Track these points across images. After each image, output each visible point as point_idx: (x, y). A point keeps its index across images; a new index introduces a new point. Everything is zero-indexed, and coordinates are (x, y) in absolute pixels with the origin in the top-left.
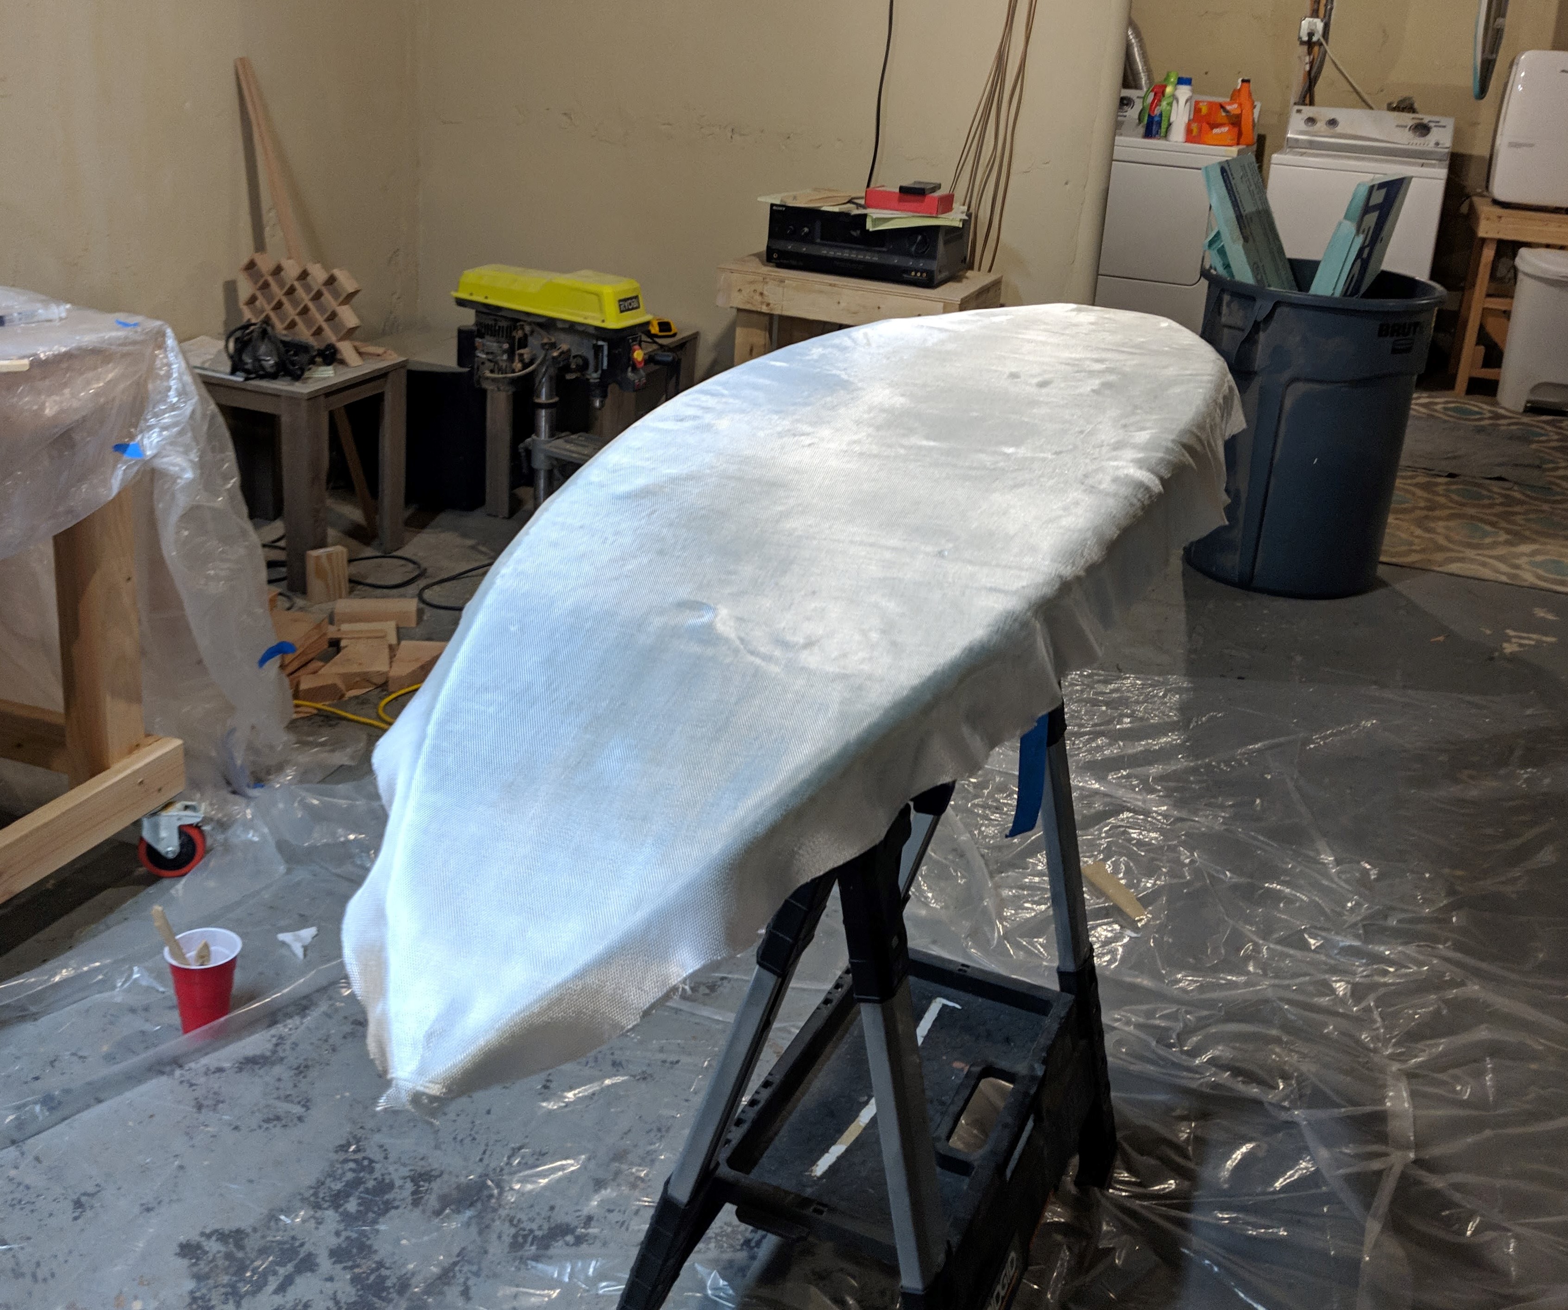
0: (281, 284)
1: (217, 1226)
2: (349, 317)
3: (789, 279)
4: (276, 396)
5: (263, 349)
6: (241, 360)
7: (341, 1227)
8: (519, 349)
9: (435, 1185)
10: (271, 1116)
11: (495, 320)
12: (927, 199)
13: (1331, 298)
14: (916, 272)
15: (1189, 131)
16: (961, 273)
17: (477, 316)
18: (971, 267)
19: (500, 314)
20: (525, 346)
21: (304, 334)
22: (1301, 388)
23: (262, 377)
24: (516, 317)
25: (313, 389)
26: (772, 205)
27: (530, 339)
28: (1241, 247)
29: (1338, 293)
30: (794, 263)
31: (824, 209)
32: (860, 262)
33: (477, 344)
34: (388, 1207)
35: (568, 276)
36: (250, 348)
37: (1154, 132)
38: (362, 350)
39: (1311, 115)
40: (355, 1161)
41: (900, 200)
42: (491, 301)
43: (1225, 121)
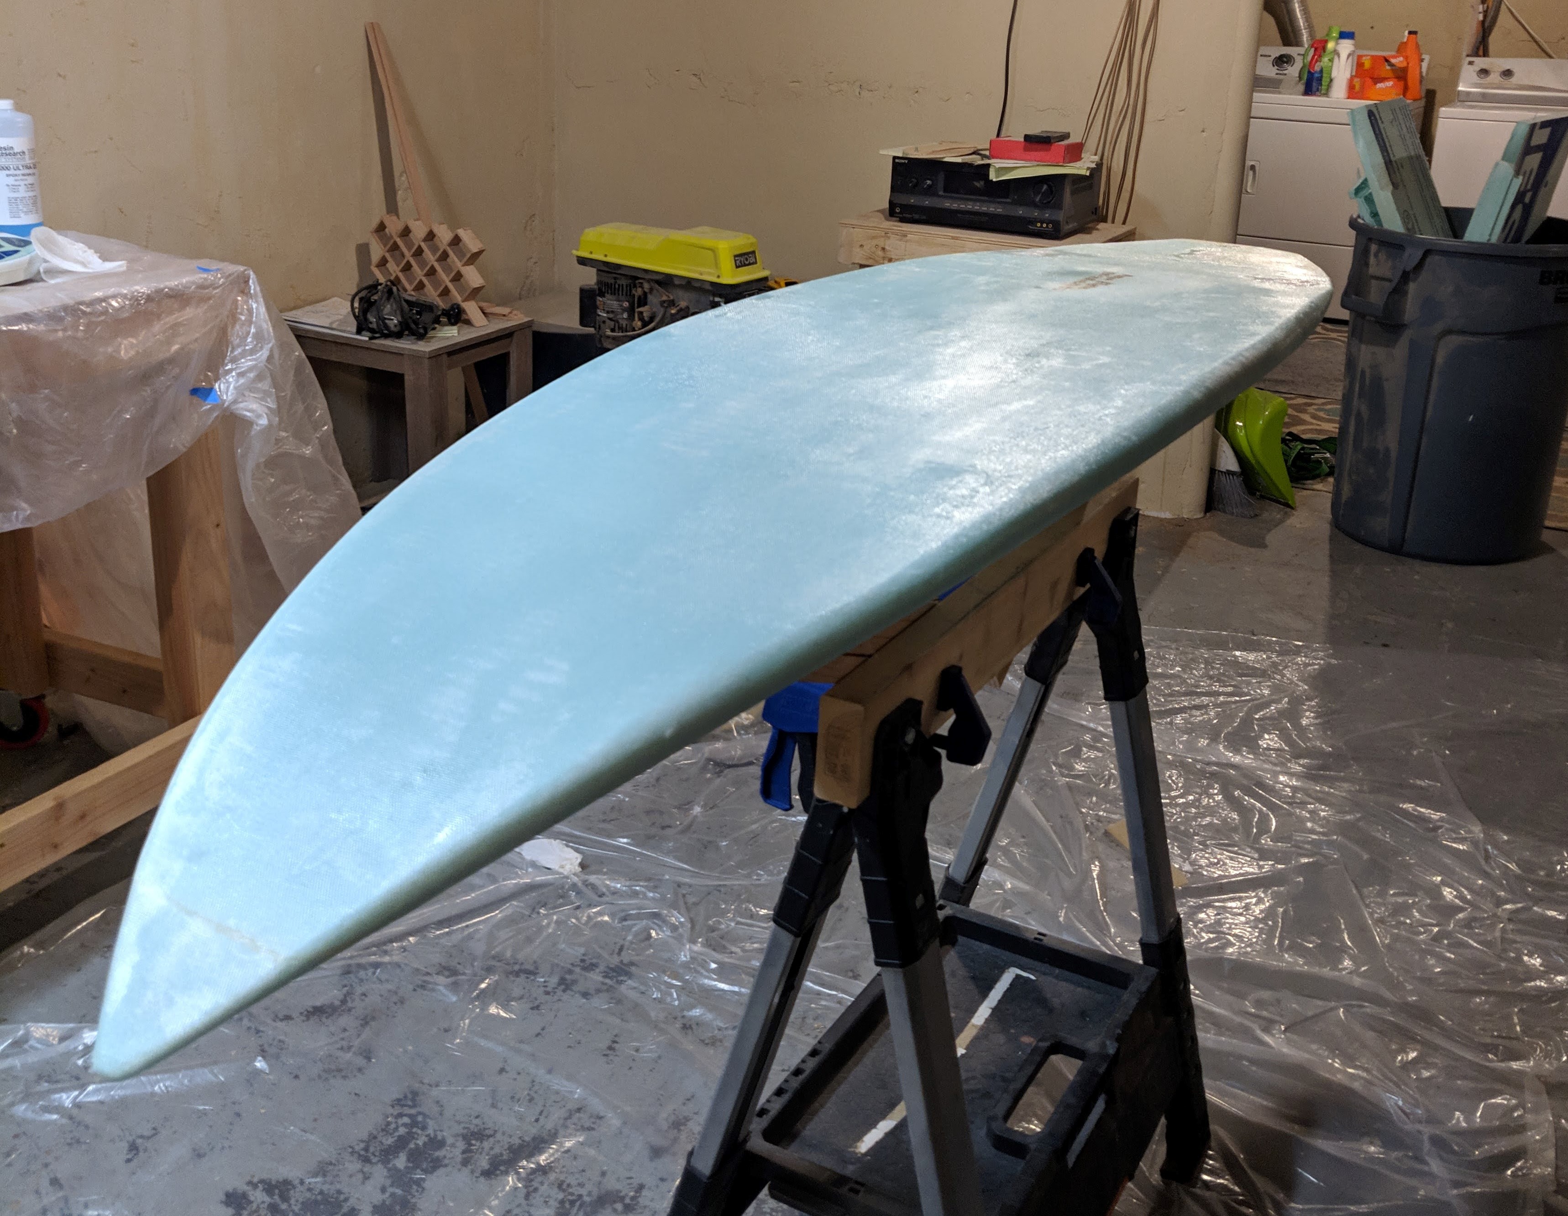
0: (409, 246)
1: (265, 1176)
2: (473, 277)
3: (911, 233)
4: (399, 354)
5: (388, 308)
6: (366, 319)
7: (388, 1182)
8: (639, 306)
9: (486, 1145)
10: (333, 1067)
11: (615, 278)
12: (1053, 147)
13: (1488, 245)
14: (1042, 224)
15: (1351, 87)
16: (1090, 225)
17: (598, 275)
18: (1104, 220)
19: (619, 272)
20: (645, 304)
21: (431, 295)
22: (1455, 340)
23: (386, 336)
24: (634, 274)
25: (434, 348)
26: (895, 158)
27: (650, 297)
28: (1390, 194)
29: (1494, 240)
30: (916, 217)
31: (946, 160)
32: (985, 214)
33: (598, 303)
34: (436, 1164)
35: (684, 232)
36: (374, 308)
37: (1314, 89)
38: (488, 311)
39: (1484, 67)
40: (410, 1116)
41: (1026, 149)
42: (611, 259)
43: (1390, 75)
